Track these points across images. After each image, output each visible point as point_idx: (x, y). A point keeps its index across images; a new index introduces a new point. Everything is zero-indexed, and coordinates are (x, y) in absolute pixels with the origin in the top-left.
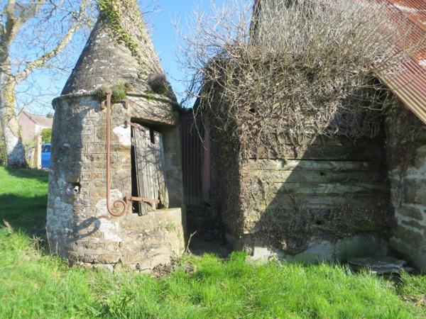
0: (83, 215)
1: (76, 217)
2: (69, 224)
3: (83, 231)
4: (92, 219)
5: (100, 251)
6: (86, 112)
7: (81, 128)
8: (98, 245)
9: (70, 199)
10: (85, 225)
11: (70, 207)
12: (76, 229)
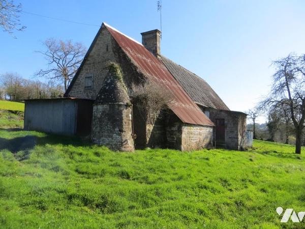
0: (124, 139)
1: (122, 140)
2: (119, 142)
3: (124, 144)
4: (126, 140)
5: (128, 149)
6: (123, 109)
7: (122, 114)
8: (128, 147)
9: (120, 135)
10: (124, 142)
11: (120, 137)
12: (122, 143)
